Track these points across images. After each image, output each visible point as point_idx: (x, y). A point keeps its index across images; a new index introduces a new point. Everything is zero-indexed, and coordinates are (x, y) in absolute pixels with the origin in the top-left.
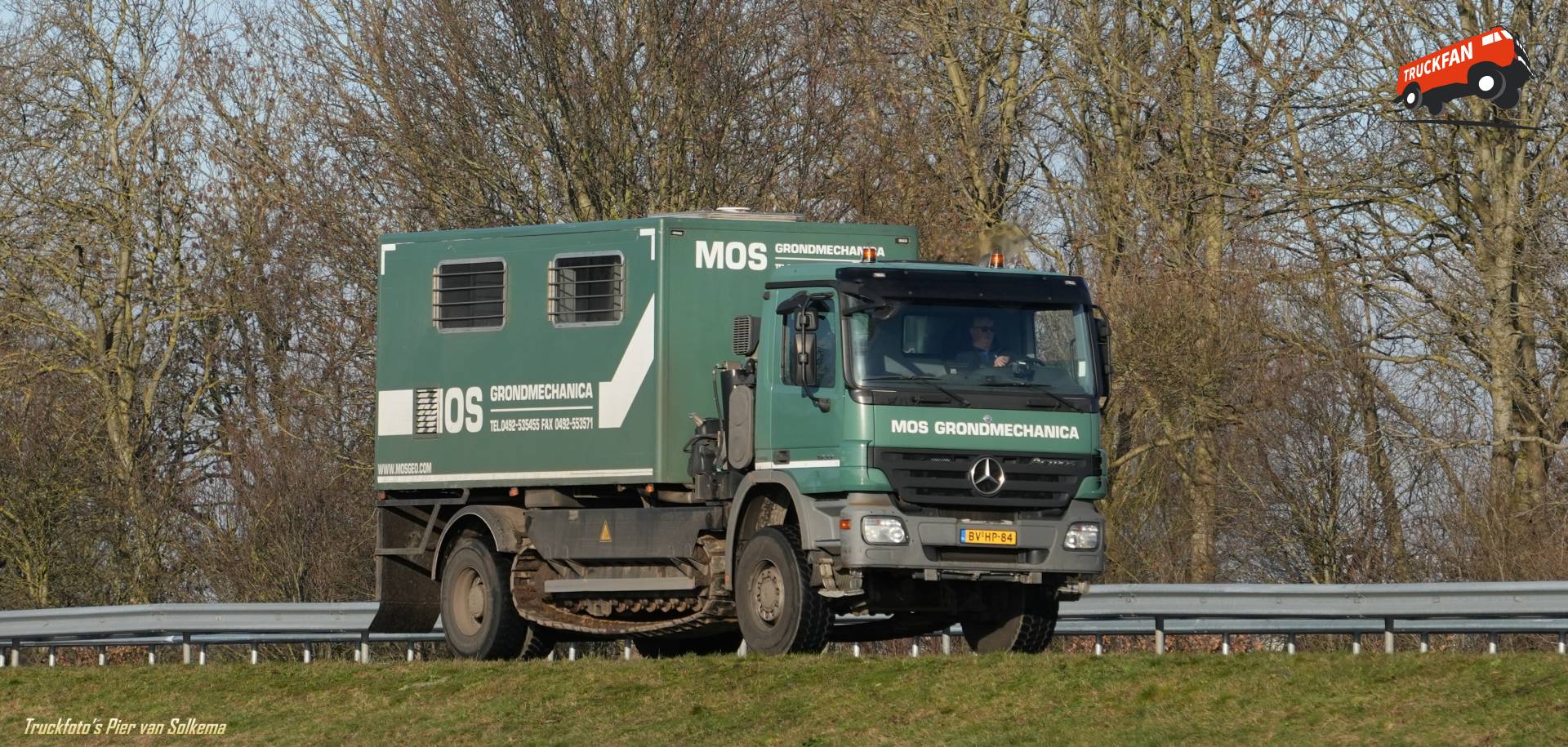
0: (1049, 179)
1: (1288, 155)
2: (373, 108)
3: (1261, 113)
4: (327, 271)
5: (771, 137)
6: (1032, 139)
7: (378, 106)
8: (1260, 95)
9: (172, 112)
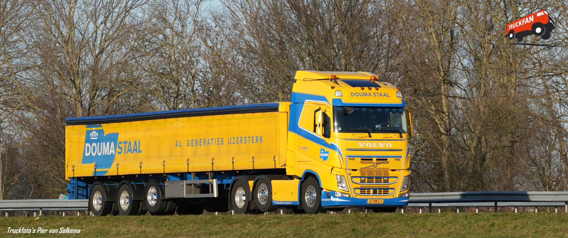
2: (253, 43)
6: (457, 55)
7: (255, 44)
9: (192, 45)
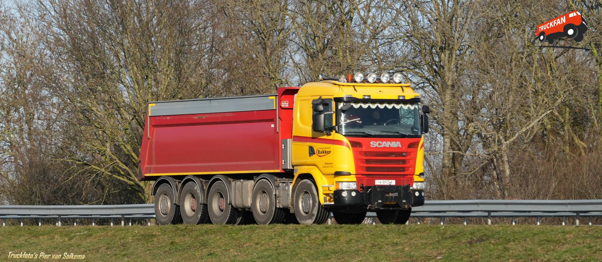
0: (294, 62)
1: (375, 54)
3: (366, 41)
4: (47, 93)
5: (199, 48)
8: (366, 34)
